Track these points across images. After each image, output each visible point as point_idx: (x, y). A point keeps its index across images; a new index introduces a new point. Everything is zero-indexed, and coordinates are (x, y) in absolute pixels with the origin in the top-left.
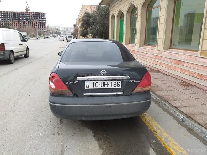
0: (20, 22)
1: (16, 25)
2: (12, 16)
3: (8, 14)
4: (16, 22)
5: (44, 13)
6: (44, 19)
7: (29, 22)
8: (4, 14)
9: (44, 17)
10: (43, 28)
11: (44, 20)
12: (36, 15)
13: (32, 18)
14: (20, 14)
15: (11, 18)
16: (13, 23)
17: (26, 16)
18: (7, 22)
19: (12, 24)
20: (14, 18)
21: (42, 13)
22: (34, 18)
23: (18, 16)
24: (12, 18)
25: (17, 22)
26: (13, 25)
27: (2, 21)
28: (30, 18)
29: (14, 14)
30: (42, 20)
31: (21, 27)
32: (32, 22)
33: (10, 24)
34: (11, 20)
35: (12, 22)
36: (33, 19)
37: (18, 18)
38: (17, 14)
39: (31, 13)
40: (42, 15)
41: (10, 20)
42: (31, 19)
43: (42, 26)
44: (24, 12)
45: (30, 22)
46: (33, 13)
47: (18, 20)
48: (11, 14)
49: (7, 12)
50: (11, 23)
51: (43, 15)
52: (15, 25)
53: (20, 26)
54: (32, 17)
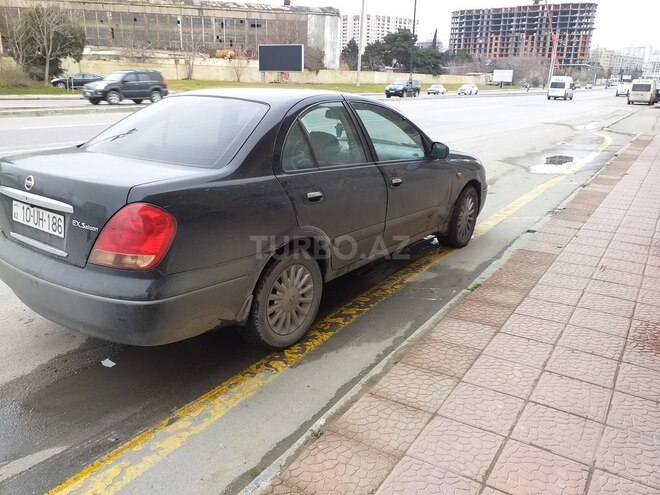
0: (509, 38)
1: (496, 50)
2: (488, 23)
3: (478, 17)
4: (497, 39)
5: (590, 5)
6: (587, 24)
7: (536, 39)
8: (468, 17)
9: (588, 18)
10: (576, 55)
11: (586, 30)
12: (563, 13)
13: (547, 26)
14: (512, 15)
15: (485, 29)
16: (486, 45)
17: (530, 20)
18: (472, 41)
19: (483, 46)
20: (493, 28)
21: (583, 5)
22: (555, 26)
23: (505, 21)
24: (487, 28)
25: (499, 42)
26: (485, 51)
27: (460, 40)
28: (541, 26)
29: (495, 16)
30: (579, 30)
31: (507, 55)
32: (545, 38)
33: (478, 46)
34: (484, 35)
35: (486, 40)
36: (550, 26)
37: (504, 27)
38: (506, 15)
39: (550, 7)
40: (582, 12)
41: (481, 34)
42: (544, 27)
43: (576, 49)
44: (525, 8)
45: (539, 39)
46: (556, 6)
47: (504, 33)
48: (489, 17)
49: (478, 11)
50: (481, 45)
51: (589, 12)
52: (490, 50)
53: (504, 53)
54: (548, 20)
